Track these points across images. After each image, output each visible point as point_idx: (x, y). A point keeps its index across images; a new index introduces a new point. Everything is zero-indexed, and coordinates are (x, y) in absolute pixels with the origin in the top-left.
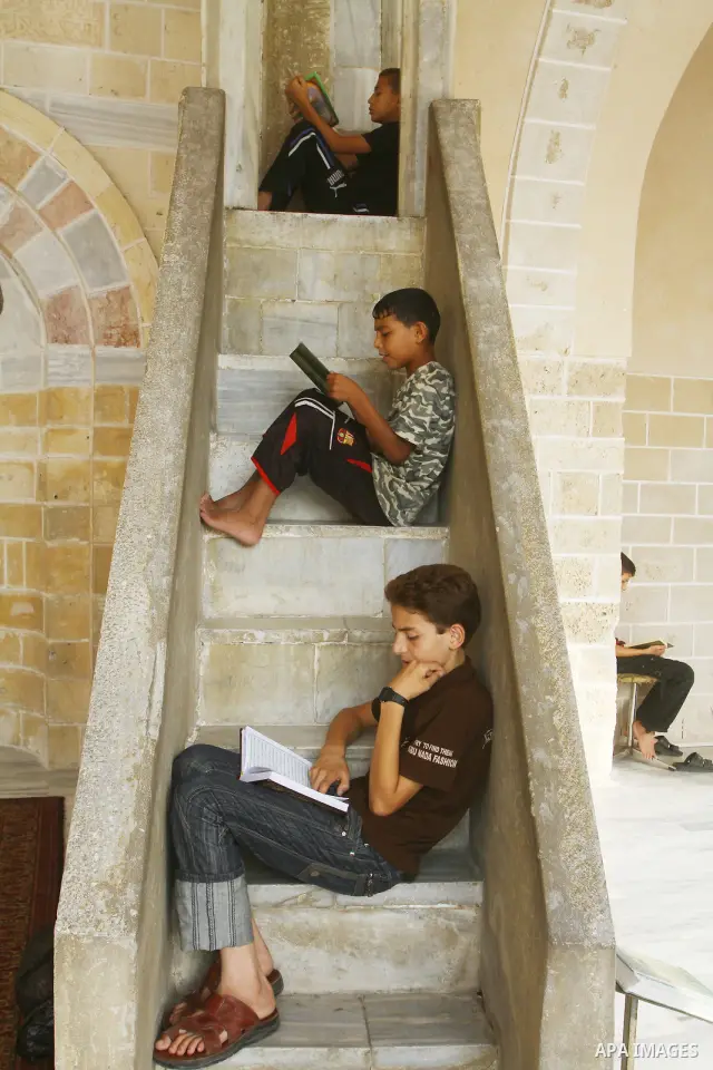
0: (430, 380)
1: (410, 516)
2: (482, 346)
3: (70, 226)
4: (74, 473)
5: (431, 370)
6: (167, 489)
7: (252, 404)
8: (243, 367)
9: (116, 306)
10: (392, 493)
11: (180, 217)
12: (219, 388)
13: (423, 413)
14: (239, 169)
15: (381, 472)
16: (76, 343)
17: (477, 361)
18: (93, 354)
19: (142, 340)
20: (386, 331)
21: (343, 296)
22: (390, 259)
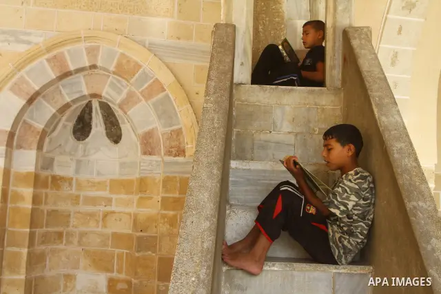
0: (355, 180)
1: (350, 259)
2: (396, 156)
3: (154, 99)
4: (151, 219)
5: (357, 173)
6: (205, 245)
7: (248, 188)
8: (244, 168)
9: (175, 136)
10: (340, 245)
11: (213, 84)
12: (230, 179)
13: (348, 198)
14: (242, 64)
15: (333, 232)
16: (155, 155)
17: (395, 165)
18: (163, 160)
19: (187, 154)
20: (330, 147)
21: (298, 130)
22: (323, 110)
